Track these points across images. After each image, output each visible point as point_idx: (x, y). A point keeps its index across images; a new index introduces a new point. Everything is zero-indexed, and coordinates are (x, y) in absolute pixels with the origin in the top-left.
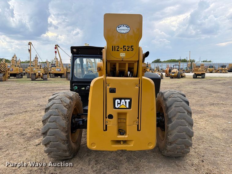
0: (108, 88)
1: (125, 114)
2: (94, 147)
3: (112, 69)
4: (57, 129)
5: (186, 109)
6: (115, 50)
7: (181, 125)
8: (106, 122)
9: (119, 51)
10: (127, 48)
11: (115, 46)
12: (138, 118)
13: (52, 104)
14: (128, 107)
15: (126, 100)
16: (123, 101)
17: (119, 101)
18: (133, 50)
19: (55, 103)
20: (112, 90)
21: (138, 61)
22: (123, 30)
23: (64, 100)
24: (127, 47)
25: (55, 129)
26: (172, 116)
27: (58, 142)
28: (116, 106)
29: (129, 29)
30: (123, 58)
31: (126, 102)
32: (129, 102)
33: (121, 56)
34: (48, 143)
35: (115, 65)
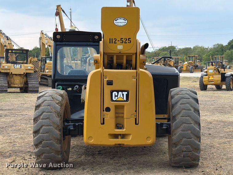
0: (106, 80)
1: (122, 107)
2: (92, 140)
3: (109, 62)
4: (51, 126)
5: (192, 106)
6: (112, 43)
7: (185, 123)
8: (103, 115)
9: (116, 43)
10: (124, 41)
11: (112, 39)
12: (136, 111)
13: (42, 101)
14: (125, 100)
15: (123, 93)
16: (120, 93)
17: (116, 93)
18: (130, 42)
19: (46, 100)
20: (109, 83)
21: (136, 53)
22: (121, 23)
23: (56, 97)
24: (125, 39)
25: (49, 126)
26: (176, 114)
27: (51, 141)
28: (114, 99)
29: (126, 21)
30: (120, 51)
31: (123, 95)
32: (126, 94)
33: (118, 48)
34: (41, 142)
35: (112, 58)
